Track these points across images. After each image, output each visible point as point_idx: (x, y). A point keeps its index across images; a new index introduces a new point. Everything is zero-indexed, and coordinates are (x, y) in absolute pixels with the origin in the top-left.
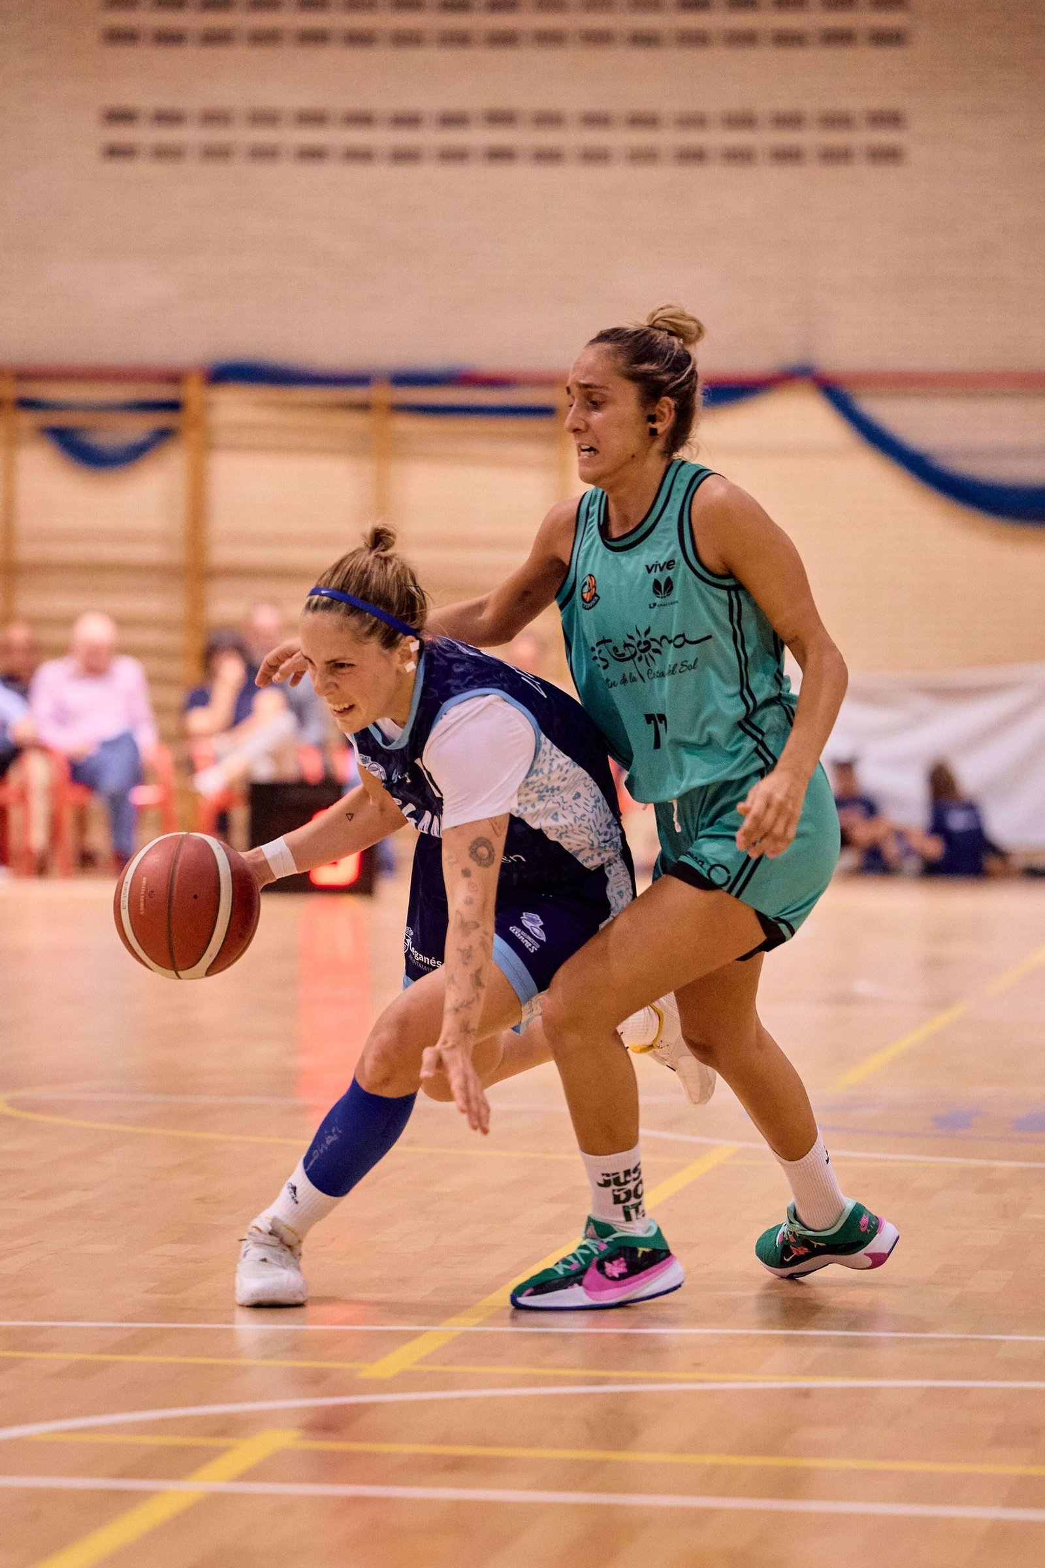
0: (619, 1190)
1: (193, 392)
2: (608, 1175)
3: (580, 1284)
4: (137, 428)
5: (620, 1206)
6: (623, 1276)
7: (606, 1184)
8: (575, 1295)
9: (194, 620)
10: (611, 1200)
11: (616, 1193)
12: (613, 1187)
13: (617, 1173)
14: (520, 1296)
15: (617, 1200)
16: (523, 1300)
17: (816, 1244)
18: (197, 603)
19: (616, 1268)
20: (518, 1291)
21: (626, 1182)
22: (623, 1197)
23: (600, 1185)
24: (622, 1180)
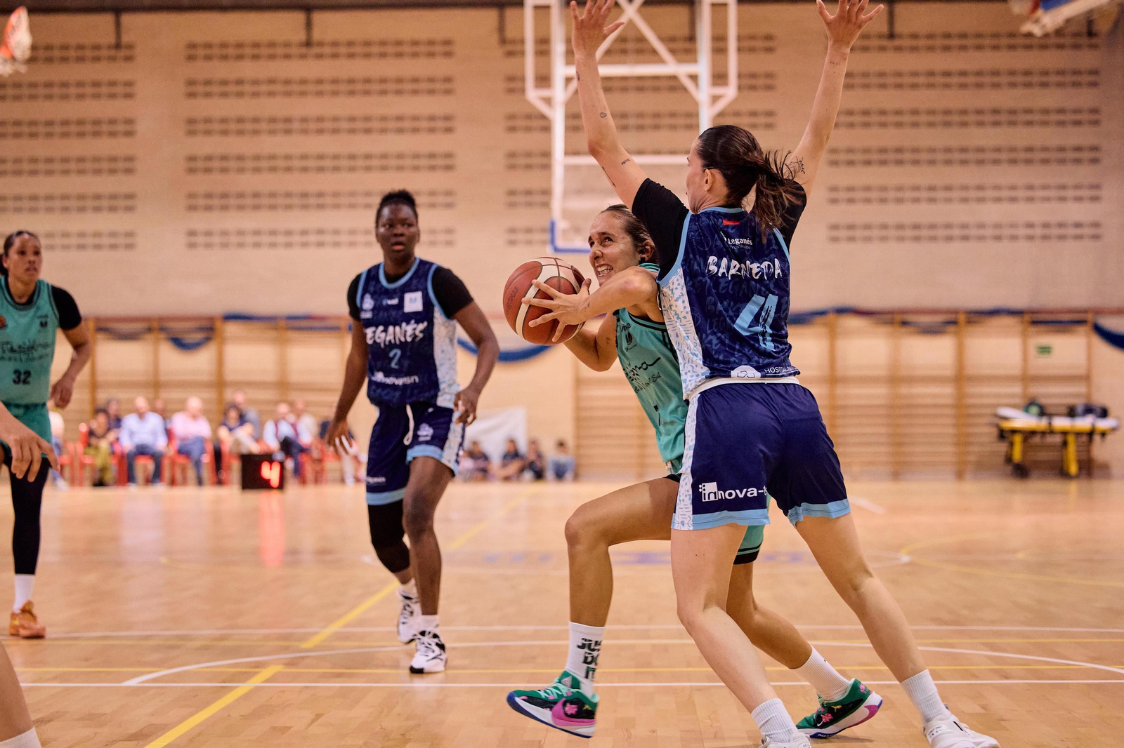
0: (589, 654)
1: (218, 324)
2: (586, 640)
3: (551, 710)
4: (198, 336)
5: (586, 665)
6: (572, 716)
7: (582, 647)
8: (545, 714)
9: (220, 400)
10: (582, 659)
11: (587, 655)
12: (586, 650)
13: (591, 641)
14: (518, 697)
15: (585, 661)
16: (519, 700)
17: (835, 708)
18: (221, 394)
19: (571, 709)
20: (519, 693)
21: (594, 650)
22: (589, 659)
23: (579, 647)
24: (592, 647)
